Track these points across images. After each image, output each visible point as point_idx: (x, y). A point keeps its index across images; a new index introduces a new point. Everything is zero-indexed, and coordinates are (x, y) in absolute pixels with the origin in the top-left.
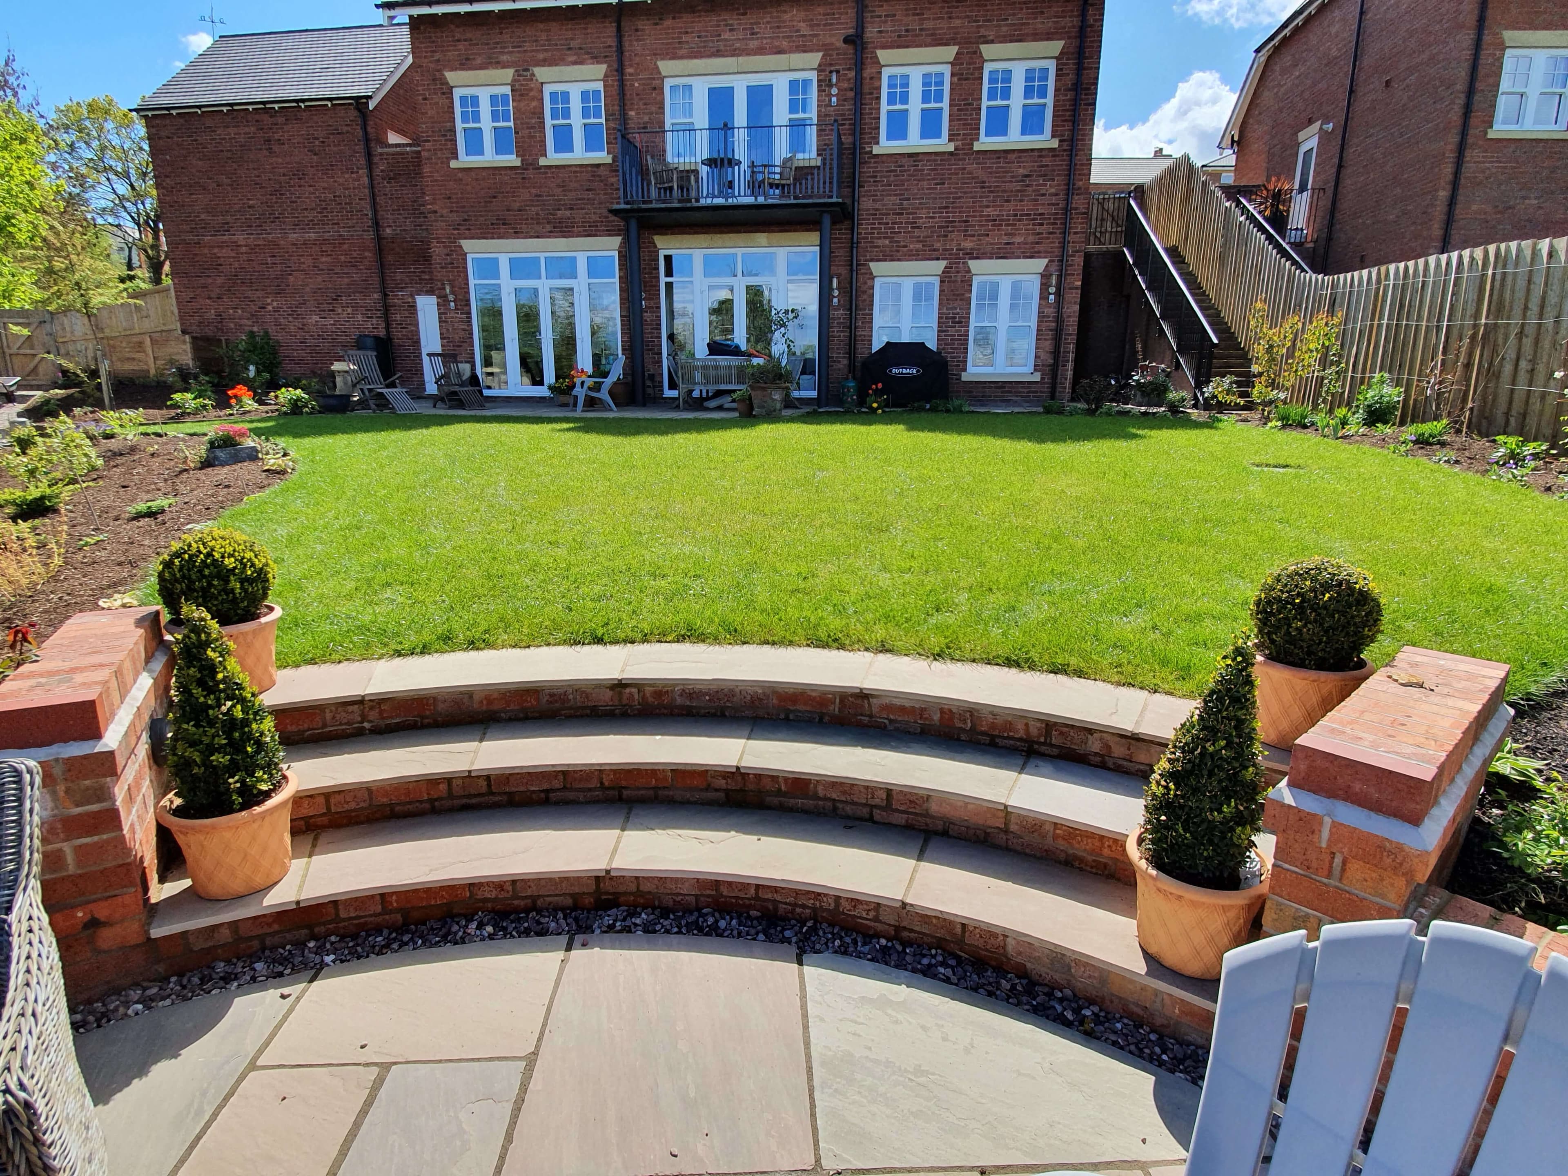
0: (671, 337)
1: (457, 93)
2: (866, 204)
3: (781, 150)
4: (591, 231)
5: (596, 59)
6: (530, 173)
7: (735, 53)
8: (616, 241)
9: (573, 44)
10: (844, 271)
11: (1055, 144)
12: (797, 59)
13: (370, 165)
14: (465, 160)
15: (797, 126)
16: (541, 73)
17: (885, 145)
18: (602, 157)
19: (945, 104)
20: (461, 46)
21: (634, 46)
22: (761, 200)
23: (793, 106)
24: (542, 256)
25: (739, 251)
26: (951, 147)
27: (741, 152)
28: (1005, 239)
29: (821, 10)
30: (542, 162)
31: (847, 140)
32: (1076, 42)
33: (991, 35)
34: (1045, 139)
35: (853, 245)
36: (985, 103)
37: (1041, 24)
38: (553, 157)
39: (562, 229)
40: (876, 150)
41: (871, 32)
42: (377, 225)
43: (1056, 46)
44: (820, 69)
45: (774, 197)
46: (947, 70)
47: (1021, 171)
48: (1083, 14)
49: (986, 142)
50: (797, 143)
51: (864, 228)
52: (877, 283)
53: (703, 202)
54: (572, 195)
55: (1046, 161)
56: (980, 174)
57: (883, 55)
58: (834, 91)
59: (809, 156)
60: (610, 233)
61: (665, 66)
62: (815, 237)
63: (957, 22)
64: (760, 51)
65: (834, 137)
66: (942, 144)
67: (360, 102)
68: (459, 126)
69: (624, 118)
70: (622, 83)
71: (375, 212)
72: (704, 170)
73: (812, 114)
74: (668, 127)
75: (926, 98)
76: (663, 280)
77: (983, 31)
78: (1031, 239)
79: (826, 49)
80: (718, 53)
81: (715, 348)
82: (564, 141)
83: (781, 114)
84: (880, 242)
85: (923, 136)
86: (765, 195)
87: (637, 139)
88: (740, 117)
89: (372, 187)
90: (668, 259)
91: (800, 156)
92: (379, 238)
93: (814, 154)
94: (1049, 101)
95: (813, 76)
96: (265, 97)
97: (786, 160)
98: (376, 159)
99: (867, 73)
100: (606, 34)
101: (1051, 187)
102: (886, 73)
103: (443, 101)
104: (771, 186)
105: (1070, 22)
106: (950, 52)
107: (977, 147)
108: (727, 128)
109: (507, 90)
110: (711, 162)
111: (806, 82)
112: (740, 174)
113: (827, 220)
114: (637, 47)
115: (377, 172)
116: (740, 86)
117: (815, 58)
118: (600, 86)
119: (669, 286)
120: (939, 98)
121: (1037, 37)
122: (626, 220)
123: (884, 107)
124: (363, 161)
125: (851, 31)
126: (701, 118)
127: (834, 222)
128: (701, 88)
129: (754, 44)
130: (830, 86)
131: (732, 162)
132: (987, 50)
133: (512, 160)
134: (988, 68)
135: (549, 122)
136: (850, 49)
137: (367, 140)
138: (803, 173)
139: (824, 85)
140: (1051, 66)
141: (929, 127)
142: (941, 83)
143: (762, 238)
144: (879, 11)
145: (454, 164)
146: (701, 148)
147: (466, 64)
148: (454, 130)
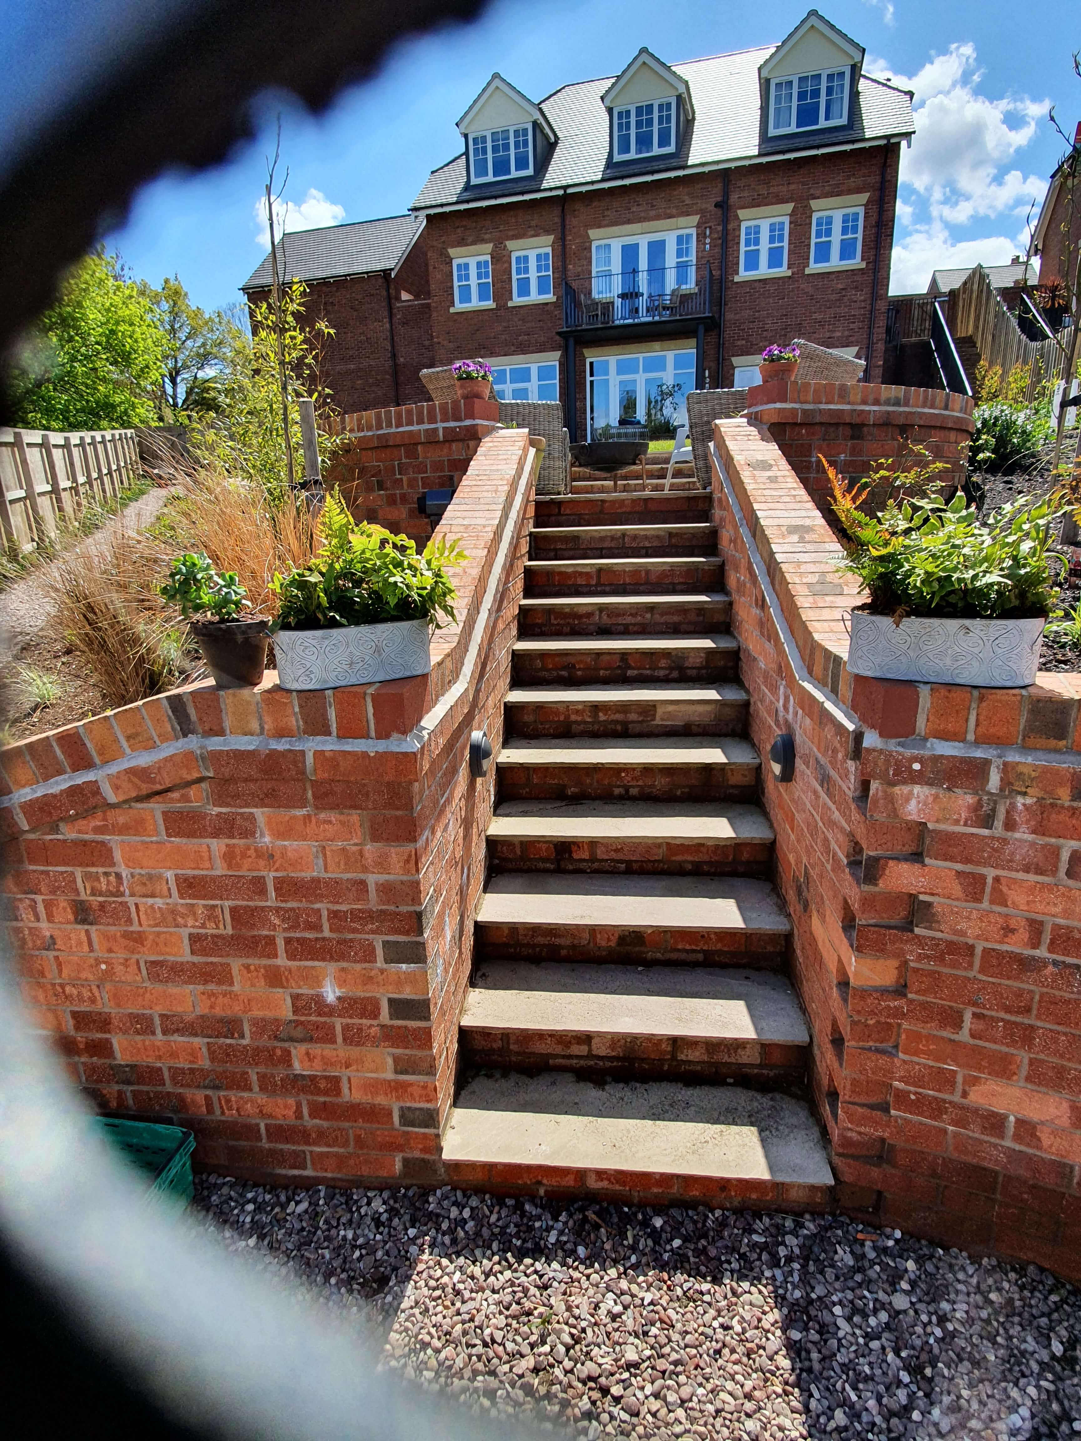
0: (593, 418)
1: (455, 263)
2: (729, 316)
3: (671, 283)
4: (541, 348)
5: (548, 232)
6: (502, 313)
7: (640, 220)
8: (558, 354)
9: (533, 223)
10: (713, 365)
11: (863, 265)
12: (682, 221)
13: (391, 316)
14: (459, 306)
15: (682, 267)
16: (510, 244)
17: (743, 275)
18: (550, 297)
19: (785, 244)
20: (459, 230)
21: (573, 221)
22: (657, 318)
23: (679, 253)
24: (508, 368)
25: (641, 356)
26: (789, 273)
27: (643, 287)
28: (828, 335)
29: (699, 186)
30: (510, 304)
31: (716, 273)
32: (877, 193)
33: (818, 193)
34: (856, 262)
35: (719, 346)
36: (813, 240)
37: (851, 182)
38: (517, 300)
39: (523, 349)
40: (737, 279)
41: (734, 198)
42: (394, 356)
43: (864, 197)
44: (698, 227)
45: (666, 316)
46: (786, 220)
47: (840, 286)
48: (883, 175)
49: (814, 267)
50: (681, 279)
51: (728, 333)
52: (737, 371)
53: (617, 322)
54: (529, 325)
55: (858, 278)
56: (811, 290)
57: (742, 213)
58: (708, 241)
59: (690, 286)
60: (553, 349)
61: (592, 233)
62: (693, 342)
63: (792, 187)
64: (658, 218)
65: (707, 273)
66: (783, 271)
67: (386, 272)
68: (456, 284)
69: (565, 270)
70: (564, 246)
71: (393, 346)
72: (618, 302)
73: (693, 258)
74: (594, 274)
75: (772, 240)
76: (589, 379)
77: (812, 191)
78: (846, 333)
79: (702, 212)
80: (629, 222)
81: (623, 422)
82: (524, 288)
83: (671, 259)
84: (739, 343)
85: (770, 267)
86: (660, 315)
87: (574, 285)
88: (643, 264)
89: (392, 330)
90: (591, 364)
91: (684, 287)
92: (396, 365)
93: (693, 285)
94: (860, 235)
95: (693, 232)
96: (324, 275)
97: (674, 291)
98: (395, 311)
99: (730, 227)
100: (553, 216)
101: (860, 296)
102: (744, 225)
103: (445, 268)
104: (664, 308)
105: (874, 179)
106: (789, 207)
107: (807, 271)
108: (635, 272)
109: (488, 258)
110: (623, 296)
111: (689, 236)
112: (642, 303)
113: (701, 329)
114: (575, 222)
115: (394, 320)
116: (643, 242)
117: (695, 219)
118: (549, 250)
119: (592, 382)
120: (781, 239)
121: (850, 192)
122: (567, 340)
123: (743, 248)
124: (386, 313)
125: (719, 199)
126: (616, 266)
127: (707, 331)
128: (616, 246)
129: (652, 213)
130: (705, 237)
131: (638, 295)
132: (814, 204)
133: (490, 304)
134: (815, 216)
135: (515, 277)
136: (719, 212)
137: (389, 298)
138: (685, 298)
139: (701, 237)
140: (861, 211)
141: (774, 260)
142: (783, 229)
143: (657, 345)
144: (741, 184)
145: (452, 310)
146: (617, 287)
147: (462, 243)
148: (452, 287)
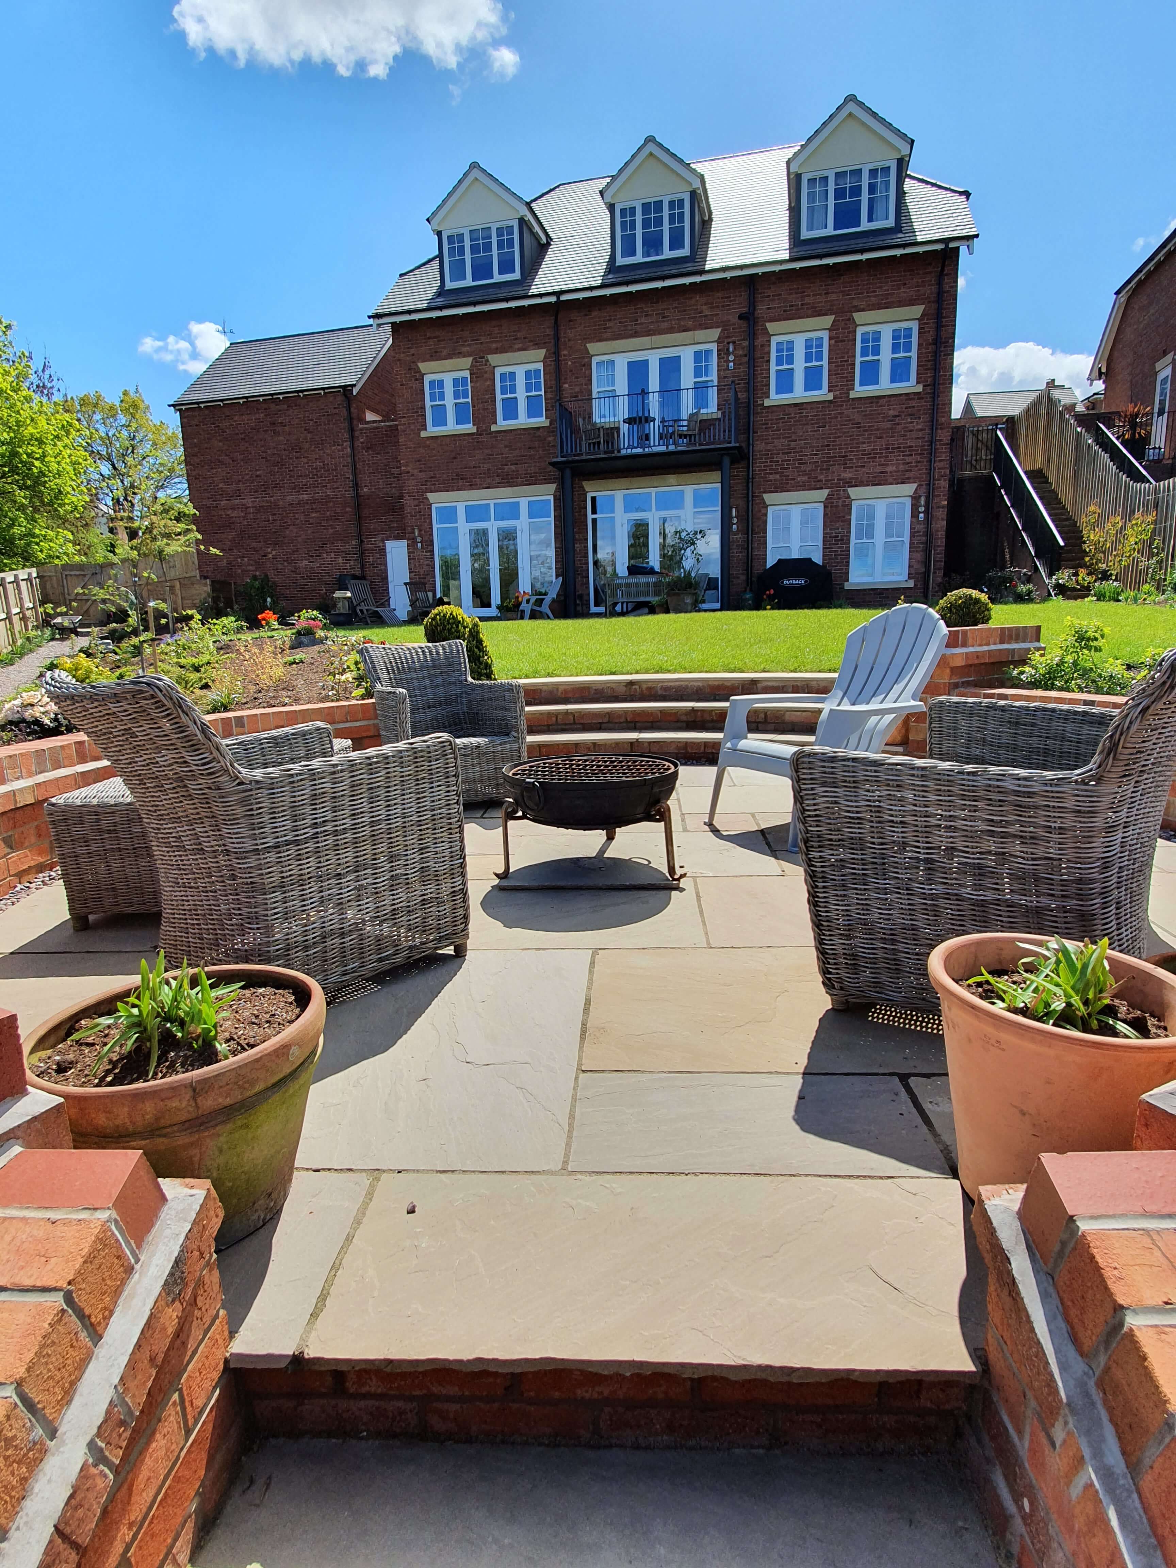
0: (596, 563)
1: (427, 379)
2: (760, 446)
3: (687, 407)
4: (532, 480)
5: (538, 345)
6: (484, 438)
7: (648, 333)
8: (553, 487)
9: (519, 335)
10: (741, 503)
11: (920, 388)
12: (700, 334)
13: (352, 438)
14: (432, 430)
15: (700, 388)
16: (493, 359)
17: (775, 398)
18: (541, 421)
19: (825, 362)
20: (431, 342)
21: (569, 334)
22: (672, 448)
23: (697, 372)
24: (492, 503)
25: (653, 491)
26: (830, 397)
27: (655, 411)
28: (879, 469)
29: (720, 295)
30: (494, 428)
31: (742, 396)
32: (934, 306)
33: (863, 304)
34: (911, 385)
35: (748, 480)
36: (859, 359)
37: (903, 292)
38: (502, 424)
39: (508, 480)
40: (767, 403)
41: (761, 309)
42: (356, 486)
43: (918, 310)
44: (719, 341)
45: (683, 445)
46: (825, 335)
47: (891, 413)
48: (940, 284)
49: (860, 390)
50: (700, 400)
51: (758, 466)
52: (770, 511)
53: (623, 452)
54: (517, 452)
55: (914, 403)
56: (857, 417)
57: (771, 327)
58: (731, 358)
59: (711, 409)
60: (547, 481)
61: (592, 347)
62: (717, 475)
63: (833, 297)
64: (670, 330)
65: (731, 395)
66: (823, 394)
67: (346, 389)
68: (428, 404)
69: (559, 390)
70: (558, 362)
71: (355, 475)
72: (625, 428)
73: (714, 377)
74: (594, 395)
75: (808, 359)
76: (590, 516)
77: (855, 303)
78: (901, 467)
79: (724, 325)
80: (636, 335)
81: (633, 570)
82: (511, 409)
83: (687, 378)
84: (771, 477)
85: (807, 389)
86: (674, 444)
87: (571, 406)
88: (654, 384)
89: (353, 455)
90: (594, 499)
91: (704, 411)
92: (358, 496)
93: (715, 409)
94: (914, 354)
95: (714, 347)
96: (272, 390)
97: (691, 416)
98: (357, 434)
99: (758, 342)
100: (545, 327)
101: (917, 424)
102: (774, 341)
103: (415, 385)
104: (680, 436)
105: (930, 290)
106: (828, 320)
107: (852, 395)
108: (644, 393)
109: (467, 374)
110: (630, 421)
111: (708, 352)
112: (654, 429)
113: (726, 461)
114: (571, 334)
115: (357, 443)
116: (653, 359)
117: (715, 333)
118: (540, 366)
119: (594, 521)
120: (819, 358)
121: (901, 304)
122: (562, 471)
123: (773, 368)
124: (346, 436)
125: (745, 310)
126: (622, 386)
127: (732, 462)
128: (621, 363)
129: (665, 325)
130: (728, 354)
131: (648, 420)
132: (858, 317)
133: (469, 428)
134: (860, 331)
135: (499, 396)
136: (743, 324)
137: (351, 420)
138: (706, 424)
139: (722, 354)
140: (915, 326)
141: (812, 381)
142: (821, 346)
143: (672, 478)
144: (768, 292)
145: (423, 434)
146: (624, 410)
147: (435, 356)
148: (423, 408)
